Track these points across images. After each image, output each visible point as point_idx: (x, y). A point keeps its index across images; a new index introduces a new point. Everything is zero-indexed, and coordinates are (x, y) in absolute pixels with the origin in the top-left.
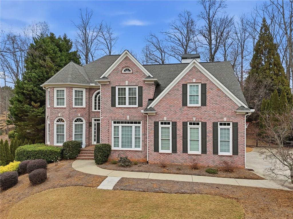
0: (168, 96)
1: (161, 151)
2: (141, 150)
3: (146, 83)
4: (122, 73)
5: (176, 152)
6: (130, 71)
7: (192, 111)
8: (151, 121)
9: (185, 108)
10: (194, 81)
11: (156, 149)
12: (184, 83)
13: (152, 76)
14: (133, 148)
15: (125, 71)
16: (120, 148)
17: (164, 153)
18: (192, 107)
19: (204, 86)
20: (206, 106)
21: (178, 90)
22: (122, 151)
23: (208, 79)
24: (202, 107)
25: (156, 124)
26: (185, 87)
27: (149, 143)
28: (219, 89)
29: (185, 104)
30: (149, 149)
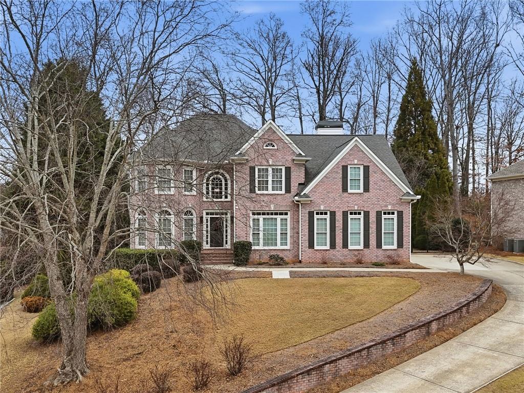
0: (325, 180)
1: (316, 247)
2: (289, 248)
3: (295, 162)
4: (264, 149)
5: (335, 248)
6: (273, 146)
7: (354, 197)
8: (304, 211)
9: (346, 194)
10: (356, 162)
11: (311, 245)
12: (344, 164)
13: (303, 154)
14: (279, 247)
15: (267, 146)
16: (261, 247)
17: (321, 250)
18: (354, 194)
19: (366, 169)
20: (369, 192)
21: (337, 172)
22: (264, 250)
23: (371, 161)
24: (364, 193)
25: (311, 215)
26: (345, 169)
27: (302, 238)
28: (383, 173)
29: (345, 189)
30: (302, 246)
